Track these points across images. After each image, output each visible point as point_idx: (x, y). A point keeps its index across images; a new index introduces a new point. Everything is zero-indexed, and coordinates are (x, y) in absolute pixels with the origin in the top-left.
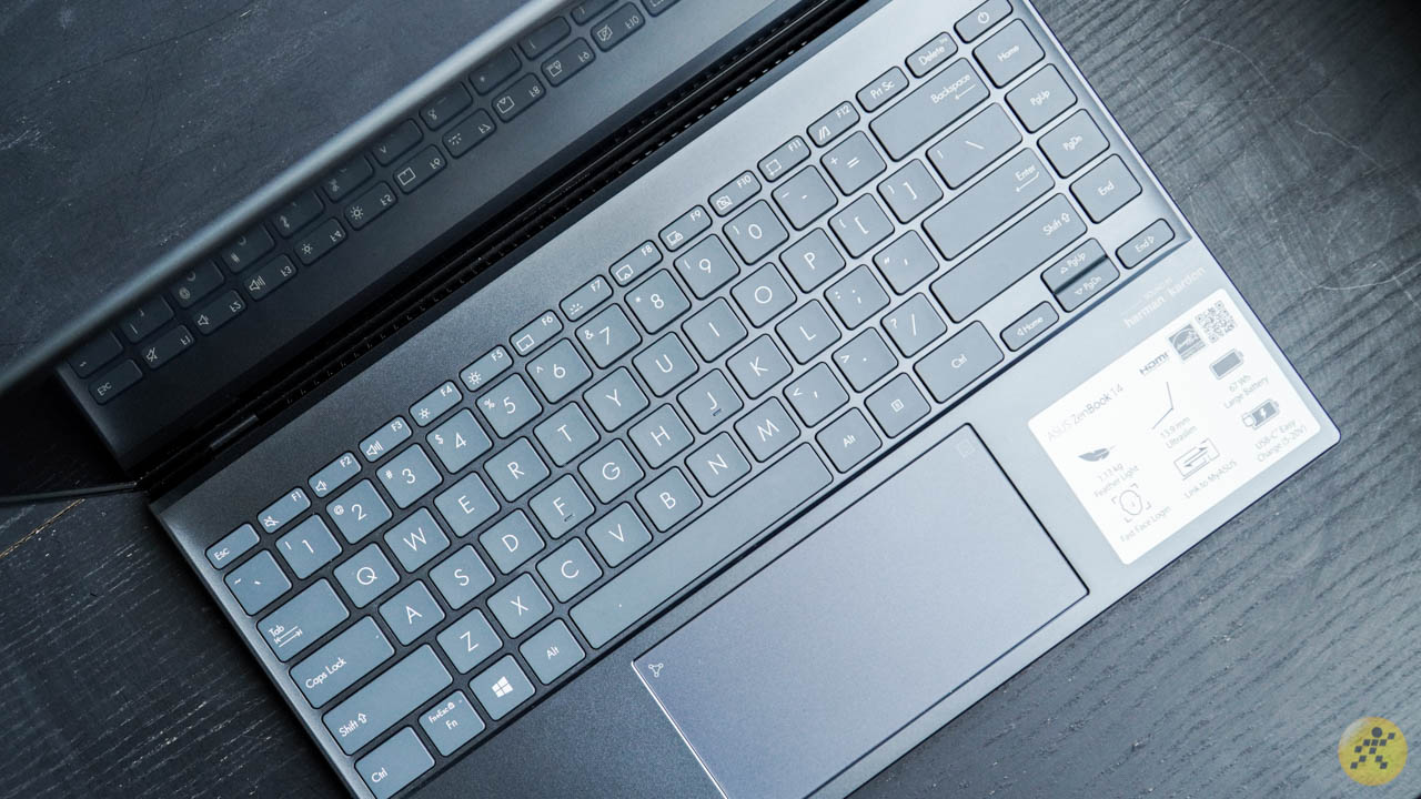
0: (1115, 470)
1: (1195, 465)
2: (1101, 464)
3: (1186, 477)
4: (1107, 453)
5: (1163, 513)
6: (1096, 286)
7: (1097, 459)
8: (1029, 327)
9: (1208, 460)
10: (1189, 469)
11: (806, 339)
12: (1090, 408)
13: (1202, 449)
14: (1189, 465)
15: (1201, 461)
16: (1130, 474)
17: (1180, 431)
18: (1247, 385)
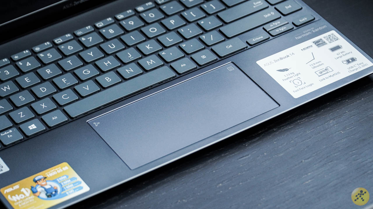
0: (291, 74)
1: (323, 73)
2: (285, 73)
3: (320, 76)
4: (288, 70)
5: (311, 85)
6: (284, 30)
7: (284, 71)
8: (258, 39)
9: (328, 72)
10: (321, 74)
11: (169, 41)
12: (281, 59)
13: (326, 69)
14: (321, 73)
15: (326, 72)
16: (297, 75)
17: (318, 64)
18: (344, 54)
